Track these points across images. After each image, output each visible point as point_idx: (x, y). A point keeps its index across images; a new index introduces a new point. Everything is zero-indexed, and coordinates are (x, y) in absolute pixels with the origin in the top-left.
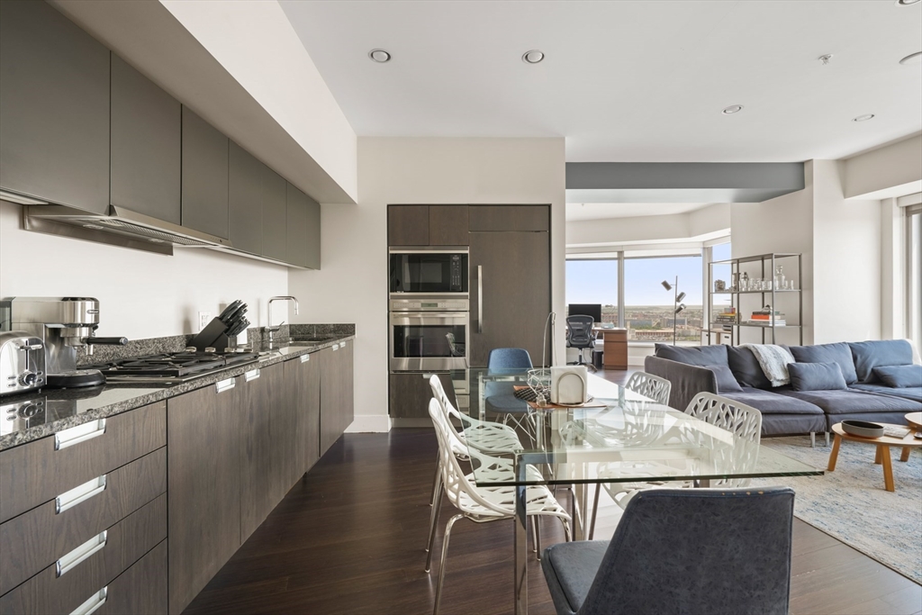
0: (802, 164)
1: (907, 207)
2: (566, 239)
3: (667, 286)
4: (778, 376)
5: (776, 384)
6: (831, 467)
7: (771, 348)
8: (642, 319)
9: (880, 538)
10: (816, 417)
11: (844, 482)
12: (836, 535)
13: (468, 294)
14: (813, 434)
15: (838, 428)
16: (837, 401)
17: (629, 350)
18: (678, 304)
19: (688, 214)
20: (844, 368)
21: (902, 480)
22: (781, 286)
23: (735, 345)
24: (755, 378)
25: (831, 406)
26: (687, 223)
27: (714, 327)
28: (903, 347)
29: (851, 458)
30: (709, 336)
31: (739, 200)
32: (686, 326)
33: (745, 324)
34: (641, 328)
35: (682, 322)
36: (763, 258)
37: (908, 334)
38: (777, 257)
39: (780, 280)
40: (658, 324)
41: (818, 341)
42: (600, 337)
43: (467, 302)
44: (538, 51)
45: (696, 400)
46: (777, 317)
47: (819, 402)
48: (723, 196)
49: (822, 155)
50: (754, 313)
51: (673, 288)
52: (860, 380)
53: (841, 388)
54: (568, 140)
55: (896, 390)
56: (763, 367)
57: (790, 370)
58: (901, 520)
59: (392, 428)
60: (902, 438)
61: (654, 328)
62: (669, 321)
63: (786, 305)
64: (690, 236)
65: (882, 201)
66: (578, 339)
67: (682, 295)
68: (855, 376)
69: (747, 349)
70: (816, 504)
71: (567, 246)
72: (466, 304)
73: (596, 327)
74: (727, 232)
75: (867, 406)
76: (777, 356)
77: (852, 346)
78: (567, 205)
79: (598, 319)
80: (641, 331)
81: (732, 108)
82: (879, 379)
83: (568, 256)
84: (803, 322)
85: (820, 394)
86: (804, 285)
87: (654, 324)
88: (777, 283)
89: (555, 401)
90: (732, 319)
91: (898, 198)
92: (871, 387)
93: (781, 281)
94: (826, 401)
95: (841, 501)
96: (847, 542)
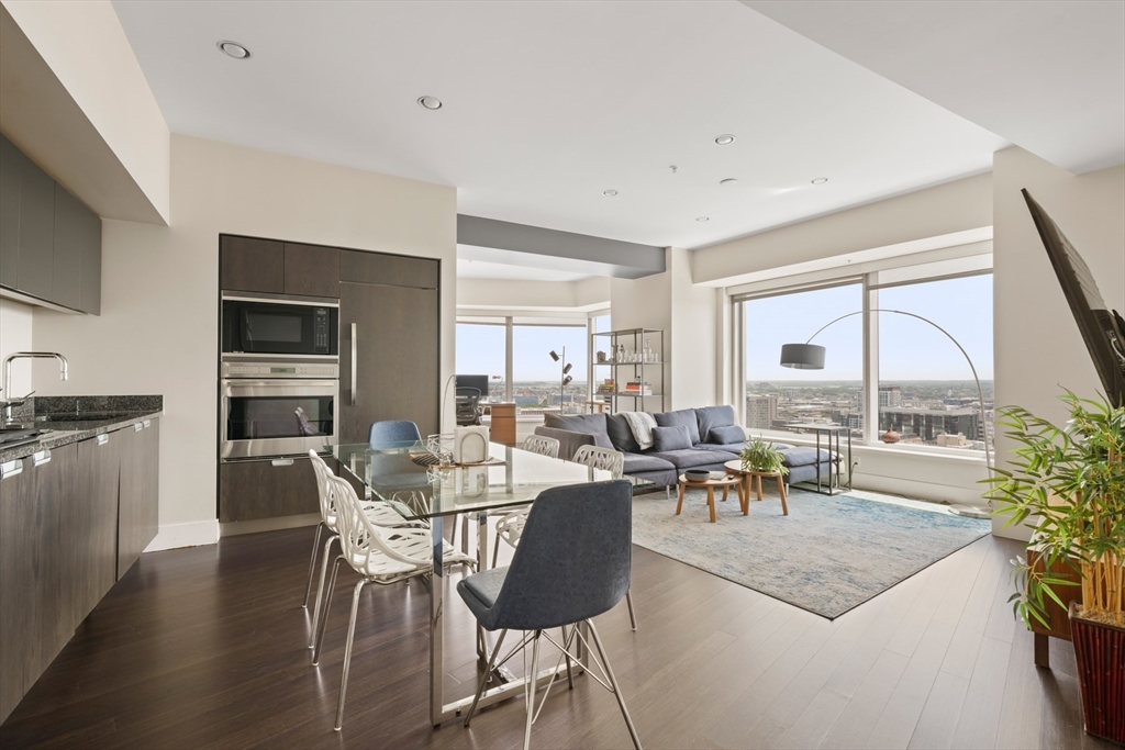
0: (664, 249)
1: (732, 296)
2: (456, 298)
3: (555, 357)
4: (644, 440)
5: (643, 447)
6: (678, 512)
7: (640, 415)
8: (528, 395)
9: (703, 554)
10: (669, 472)
11: (686, 521)
12: (676, 557)
13: (337, 357)
14: (668, 487)
15: (683, 478)
16: (684, 457)
17: (517, 426)
18: (565, 376)
19: (574, 283)
20: (691, 430)
21: (721, 514)
22: (648, 359)
23: (614, 414)
24: (628, 443)
25: (680, 461)
26: (575, 291)
27: (597, 399)
28: (728, 411)
29: (692, 503)
30: (592, 408)
31: (618, 275)
32: (572, 403)
33: (621, 394)
34: (527, 407)
35: (569, 399)
36: (635, 332)
37: (733, 403)
38: (646, 331)
39: (648, 353)
40: (545, 401)
41: (675, 407)
42: (487, 413)
43: (337, 367)
44: (435, 99)
45: (579, 453)
46: (645, 387)
47: (674, 460)
48: (604, 269)
49: (678, 244)
50: (628, 384)
51: (561, 358)
52: (702, 441)
53: (688, 448)
54: (460, 192)
55: (723, 446)
56: (634, 432)
57: (654, 434)
58: (717, 540)
59: (221, 538)
60: (720, 480)
61: (540, 406)
62: (556, 398)
63: (651, 375)
64: (576, 306)
65: (717, 289)
66: (466, 416)
67: (569, 366)
68: (698, 438)
69: (622, 416)
70: (666, 539)
71: (458, 306)
72: (335, 370)
73: (484, 401)
74: (607, 304)
75: (704, 460)
76: (645, 422)
77: (697, 412)
78: (458, 260)
79: (485, 392)
80: (527, 409)
81: (610, 191)
82: (713, 439)
83: (458, 319)
84: (664, 392)
85: (674, 453)
86: (665, 358)
87: (541, 401)
88: (645, 356)
89: (458, 462)
90: (611, 389)
91: (727, 288)
92: (708, 445)
93: (649, 355)
94: (677, 458)
95: (682, 534)
96: (684, 560)
